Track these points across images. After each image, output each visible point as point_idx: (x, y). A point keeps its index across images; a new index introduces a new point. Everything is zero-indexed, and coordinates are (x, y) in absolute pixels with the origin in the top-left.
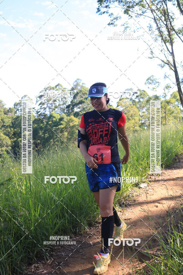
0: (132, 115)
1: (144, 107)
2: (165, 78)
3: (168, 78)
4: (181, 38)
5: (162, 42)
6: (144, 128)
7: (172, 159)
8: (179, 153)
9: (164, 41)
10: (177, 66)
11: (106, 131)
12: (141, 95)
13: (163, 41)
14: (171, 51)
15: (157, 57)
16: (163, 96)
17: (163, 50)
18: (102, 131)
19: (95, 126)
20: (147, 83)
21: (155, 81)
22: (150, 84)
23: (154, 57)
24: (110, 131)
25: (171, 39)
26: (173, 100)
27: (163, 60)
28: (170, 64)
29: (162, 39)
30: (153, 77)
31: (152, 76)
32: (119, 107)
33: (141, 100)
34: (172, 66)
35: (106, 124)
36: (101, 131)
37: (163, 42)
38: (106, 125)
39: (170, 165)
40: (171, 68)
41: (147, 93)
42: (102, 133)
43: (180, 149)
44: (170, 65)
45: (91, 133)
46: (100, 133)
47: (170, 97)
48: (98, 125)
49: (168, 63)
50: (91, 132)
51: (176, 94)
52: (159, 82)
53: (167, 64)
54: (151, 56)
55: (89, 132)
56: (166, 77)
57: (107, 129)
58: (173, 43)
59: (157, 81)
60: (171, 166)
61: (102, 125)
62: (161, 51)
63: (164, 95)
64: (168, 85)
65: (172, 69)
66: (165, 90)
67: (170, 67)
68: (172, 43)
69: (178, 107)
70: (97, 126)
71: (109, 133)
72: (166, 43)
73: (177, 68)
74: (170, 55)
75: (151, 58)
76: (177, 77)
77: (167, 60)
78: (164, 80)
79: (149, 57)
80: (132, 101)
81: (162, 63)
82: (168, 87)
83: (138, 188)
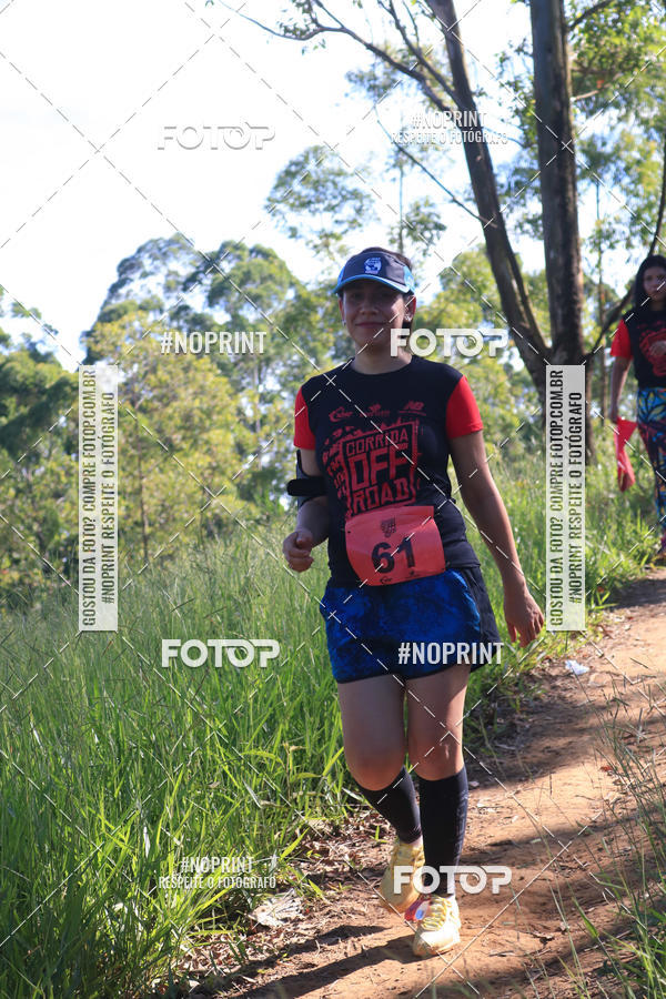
0: (187, 417)
1: (268, 361)
2: (398, 165)
3: (417, 168)
6: (275, 502)
10: (473, 87)
12: (247, 278)
15: (343, 29)
20: (284, 200)
21: (331, 190)
22: (305, 212)
23: (323, 29)
26: (460, 314)
27: (381, 47)
28: (426, 73)
30: (319, 164)
31: (316, 150)
33: (250, 314)
34: (447, 89)
40: (438, 103)
41: (282, 266)
44: (428, 83)
47: (438, 288)
49: (414, 65)
51: (478, 273)
52: (364, 188)
53: (406, 76)
54: (300, 20)
56: (402, 155)
59: (350, 184)
64: (424, 210)
65: (446, 110)
67: (428, 92)
73: (476, 99)
74: (429, 11)
75: (303, 32)
76: (479, 158)
77: (404, 47)
78: (394, 180)
79: (287, 30)
80: (186, 321)
81: (373, 65)
82: (420, 226)
83: (239, 931)
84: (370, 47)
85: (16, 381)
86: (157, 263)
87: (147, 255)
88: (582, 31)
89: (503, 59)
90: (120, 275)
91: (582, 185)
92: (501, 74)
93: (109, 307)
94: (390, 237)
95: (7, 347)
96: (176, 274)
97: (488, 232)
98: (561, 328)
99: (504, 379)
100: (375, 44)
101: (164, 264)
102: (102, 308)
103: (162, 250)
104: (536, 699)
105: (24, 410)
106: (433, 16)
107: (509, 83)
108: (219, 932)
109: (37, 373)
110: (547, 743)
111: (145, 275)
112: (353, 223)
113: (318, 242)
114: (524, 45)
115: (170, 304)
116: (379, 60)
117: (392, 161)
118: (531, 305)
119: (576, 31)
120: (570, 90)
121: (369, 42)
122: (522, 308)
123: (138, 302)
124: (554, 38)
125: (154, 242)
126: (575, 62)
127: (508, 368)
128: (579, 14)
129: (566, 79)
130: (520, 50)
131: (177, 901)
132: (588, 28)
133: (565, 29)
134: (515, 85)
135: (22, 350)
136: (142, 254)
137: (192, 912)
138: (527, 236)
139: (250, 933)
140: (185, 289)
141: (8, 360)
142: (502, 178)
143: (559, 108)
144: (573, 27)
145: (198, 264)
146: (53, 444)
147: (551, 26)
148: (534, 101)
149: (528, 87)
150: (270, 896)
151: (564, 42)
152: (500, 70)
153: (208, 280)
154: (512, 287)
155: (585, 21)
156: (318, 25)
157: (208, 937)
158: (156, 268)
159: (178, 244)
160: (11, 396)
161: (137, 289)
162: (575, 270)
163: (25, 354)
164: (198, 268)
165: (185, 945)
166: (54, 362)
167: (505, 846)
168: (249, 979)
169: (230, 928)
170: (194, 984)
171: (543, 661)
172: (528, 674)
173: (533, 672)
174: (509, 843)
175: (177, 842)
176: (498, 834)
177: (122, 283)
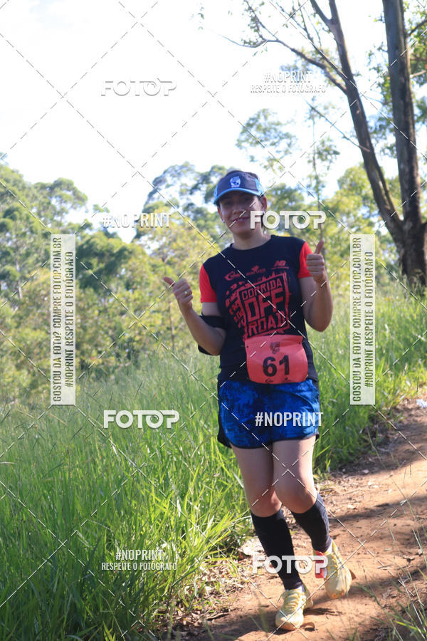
2: (312, 117)
3: (322, 118)
7: (358, 432)
8: (385, 408)
10: (353, 71)
11: (278, 295)
14: (329, 16)
15: (277, 41)
16: (309, 186)
17: (298, 13)
19: (247, 290)
20: (247, 140)
21: (273, 133)
22: (259, 146)
23: (265, 41)
24: (288, 294)
26: (350, 202)
27: (300, 50)
28: (326, 63)
30: (266, 118)
31: (264, 111)
32: (144, 238)
34: (338, 73)
35: (275, 279)
39: (351, 458)
40: (334, 81)
43: (386, 394)
44: (328, 70)
47: (337, 188)
49: (320, 61)
50: (241, 306)
51: (359, 178)
52: (292, 133)
53: (314, 66)
54: (253, 37)
56: (314, 112)
57: (281, 289)
59: (284, 130)
60: (357, 462)
62: (292, 16)
63: (314, 183)
64: (327, 144)
65: (338, 85)
66: (314, 165)
67: (327, 75)
69: (371, 224)
71: (287, 300)
73: (355, 78)
74: (327, 28)
75: (254, 43)
76: (358, 112)
77: (314, 49)
78: (309, 126)
79: (245, 42)
80: (192, 212)
81: (296, 61)
82: (325, 152)
83: (234, 559)
84: (293, 50)
85: (97, 249)
86: (175, 179)
87: (169, 175)
88: (416, 37)
89: (371, 54)
90: (155, 185)
91: (418, 126)
92: (369, 63)
93: (148, 206)
94: (308, 159)
95: (91, 230)
96: (186, 185)
97: (365, 155)
98: (408, 209)
100: (296, 48)
101: (179, 179)
102: (145, 206)
103: (177, 172)
104: (400, 422)
105: (102, 266)
106: (330, 31)
107: (374, 68)
108: (222, 559)
109: (108, 244)
110: (407, 447)
111: (168, 186)
112: (286, 152)
113: (267, 163)
114: (382, 46)
115: (183, 202)
116: (299, 58)
117: (308, 116)
118: (391, 196)
119: (412, 36)
120: (410, 70)
121: (292, 47)
122: (385, 198)
123: (165, 202)
124: (400, 41)
125: (173, 167)
126: (412, 54)
127: (378, 233)
128: (414, 27)
129: (407, 64)
130: (380, 49)
131: (197, 542)
132: (419, 35)
133: (406, 35)
134: (378, 69)
135: (99, 231)
136: (166, 174)
137: (206, 548)
138: (387, 156)
139: (239, 560)
140: (191, 193)
141: (92, 237)
142: (372, 123)
143: (402, 79)
144: (410, 34)
145: (198, 179)
146: (118, 285)
147: (398, 34)
148: (389, 78)
149: (385, 70)
150: (250, 538)
151: (405, 43)
152: (369, 60)
153: (204, 188)
154: (379, 186)
155: (417, 31)
156: (263, 39)
157: (216, 562)
158: (174, 182)
159: (186, 168)
160: (94, 257)
161: (165, 194)
162: (415, 175)
163: (102, 234)
164: (198, 181)
165: (203, 567)
166: (118, 238)
167: (385, 506)
168: (240, 585)
169: (228, 556)
170: (208, 589)
171: (403, 400)
172: (395, 408)
173: (398, 407)
174: (387, 505)
175: (196, 507)
176: (381, 500)
177: (155, 191)
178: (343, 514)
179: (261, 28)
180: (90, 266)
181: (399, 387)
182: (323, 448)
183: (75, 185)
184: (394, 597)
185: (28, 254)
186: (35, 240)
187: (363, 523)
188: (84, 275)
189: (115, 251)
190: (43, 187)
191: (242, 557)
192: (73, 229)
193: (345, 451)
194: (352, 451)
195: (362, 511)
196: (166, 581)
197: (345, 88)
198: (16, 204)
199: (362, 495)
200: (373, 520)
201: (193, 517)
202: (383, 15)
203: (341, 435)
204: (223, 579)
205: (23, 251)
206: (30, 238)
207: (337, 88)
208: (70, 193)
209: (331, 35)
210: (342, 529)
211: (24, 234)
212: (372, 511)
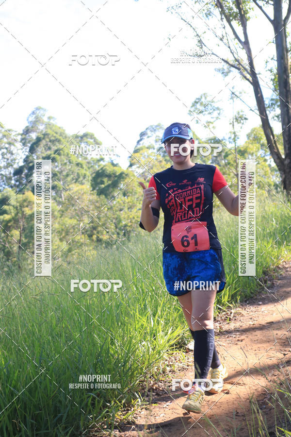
2: (232, 98)
3: (238, 99)
4: (264, 8)
5: (222, 19)
7: (256, 280)
8: (272, 267)
9: (226, 17)
10: (257, 71)
11: (197, 198)
13: (223, 17)
14: (243, 40)
15: (213, 54)
16: (230, 138)
17: (225, 38)
18: (191, 200)
19: (179, 194)
20: (194, 111)
21: (210, 107)
22: (201, 114)
24: (203, 198)
25: (243, 13)
26: (254, 147)
27: (226, 59)
29: (222, 12)
30: (206, 98)
31: (205, 94)
32: (134, 167)
34: (248, 73)
35: (197, 188)
36: (189, 200)
37: (225, 20)
38: (195, 189)
39: (252, 295)
40: (245, 77)
42: (190, 203)
43: (273, 258)
44: (242, 71)
45: (173, 205)
46: (188, 204)
47: (246, 139)
48: (184, 190)
49: (237, 65)
50: (174, 203)
51: (259, 134)
52: (220, 107)
53: (234, 69)
55: (171, 204)
56: (233, 95)
57: (199, 195)
58: (247, 20)
59: (216, 105)
60: (255, 297)
61: (190, 190)
62: (221, 39)
63: (233, 136)
64: (241, 114)
65: (248, 80)
66: (233, 125)
67: (241, 73)
68: (243, 21)
69: (265, 160)
70: (182, 192)
71: (202, 202)
72: (232, 20)
73: (258, 76)
74: (242, 47)
76: (259, 95)
77: (234, 59)
78: (231, 103)
80: (162, 152)
81: (223, 66)
82: (240, 119)
83: (183, 352)
85: (107, 173)
86: (153, 133)
87: (149, 131)
89: (266, 62)
90: (141, 137)
92: (266, 67)
93: (137, 148)
94: (229, 122)
95: (104, 161)
96: (159, 137)
97: (263, 120)
98: (287, 152)
99: (268, 169)
100: (224, 58)
101: (155, 133)
102: (135, 148)
103: (154, 129)
104: (281, 275)
105: (110, 182)
106: (243, 48)
107: (269, 70)
108: (177, 352)
109: (114, 170)
110: (285, 289)
111: (148, 137)
112: (217, 118)
113: (206, 124)
114: (274, 57)
115: (157, 146)
116: (225, 64)
117: (230, 98)
118: (277, 144)
121: (222, 58)
122: (274, 145)
123: (146, 146)
124: (284, 55)
125: (151, 126)
127: (270, 165)
129: (288, 68)
130: (272, 59)
131: (162, 342)
133: (287, 51)
134: (271, 71)
136: (147, 130)
137: (167, 345)
138: (275, 121)
139: (186, 352)
141: (105, 166)
142: (267, 102)
143: (286, 78)
144: (290, 51)
146: (119, 193)
147: (283, 50)
148: (277, 76)
149: (275, 71)
151: (287, 56)
152: (265, 65)
154: (271, 138)
157: (173, 353)
158: (152, 135)
159: (159, 126)
160: (106, 178)
161: (146, 142)
163: (110, 164)
165: (165, 356)
166: (119, 166)
167: (271, 324)
168: (186, 367)
169: (180, 350)
170: (168, 369)
171: (283, 262)
172: (278, 267)
173: (280, 266)
174: (272, 322)
175: (162, 322)
176: (269, 320)
177: (141, 140)
178: (247, 327)
179: (203, 46)
180: (102, 183)
181: (281, 255)
182: (236, 289)
183: (95, 136)
184: (275, 376)
185: (67, 175)
186: (72, 167)
187: (258, 333)
188: (99, 188)
189: (117, 174)
190: (77, 137)
191: (188, 351)
192: (93, 161)
193: (248, 291)
194: (252, 291)
195: (257, 326)
196: (144, 364)
197: (252, 81)
198: (61, 147)
199: (258, 317)
200: (264, 331)
201: (160, 327)
202: (274, 39)
203: (246, 282)
204: (177, 363)
205: (65, 173)
206: (69, 166)
207: (247, 81)
208: (92, 141)
209: (244, 51)
210: (246, 336)
211: (66, 164)
212: (264, 326)
